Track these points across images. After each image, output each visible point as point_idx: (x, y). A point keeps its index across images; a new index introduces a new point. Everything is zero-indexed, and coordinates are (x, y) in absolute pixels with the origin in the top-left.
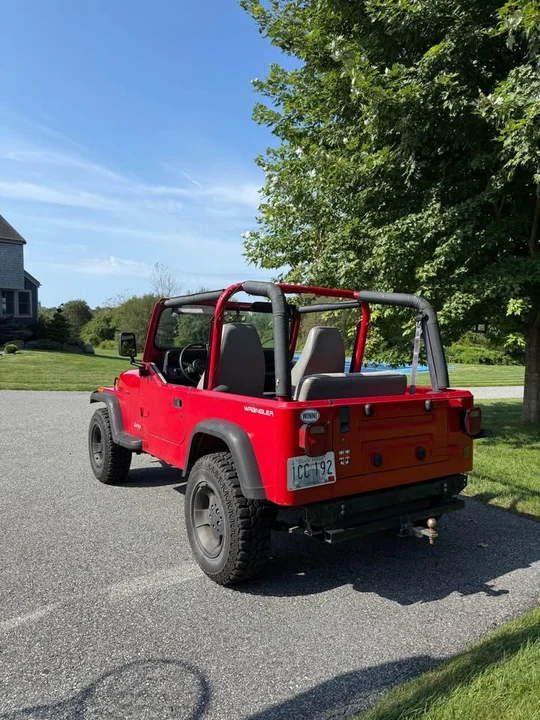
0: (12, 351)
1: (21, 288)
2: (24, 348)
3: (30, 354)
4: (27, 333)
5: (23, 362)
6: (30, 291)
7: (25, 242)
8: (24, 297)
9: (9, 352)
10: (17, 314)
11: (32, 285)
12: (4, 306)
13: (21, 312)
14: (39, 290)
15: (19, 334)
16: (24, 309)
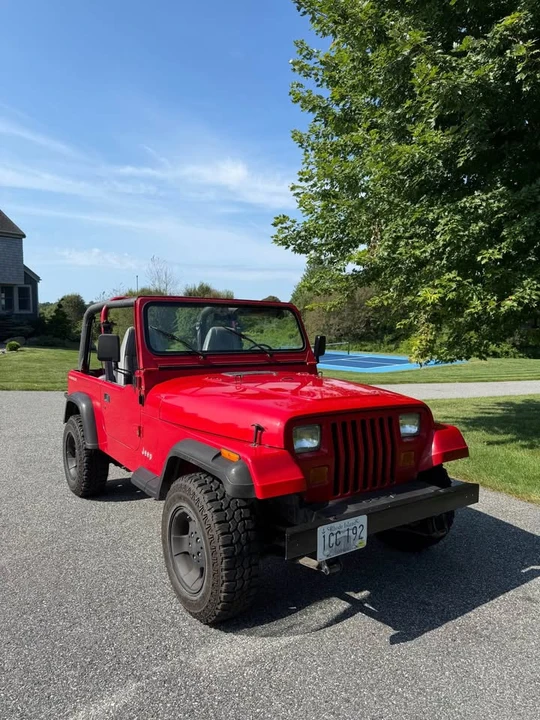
0: (14, 348)
1: (21, 283)
2: (25, 345)
3: (32, 352)
4: (28, 329)
5: (26, 360)
6: (30, 286)
7: (24, 236)
8: (23, 292)
9: (11, 350)
10: (17, 310)
11: (32, 280)
12: (3, 302)
13: (21, 308)
14: (39, 285)
15: (21, 330)
16: (23, 304)
